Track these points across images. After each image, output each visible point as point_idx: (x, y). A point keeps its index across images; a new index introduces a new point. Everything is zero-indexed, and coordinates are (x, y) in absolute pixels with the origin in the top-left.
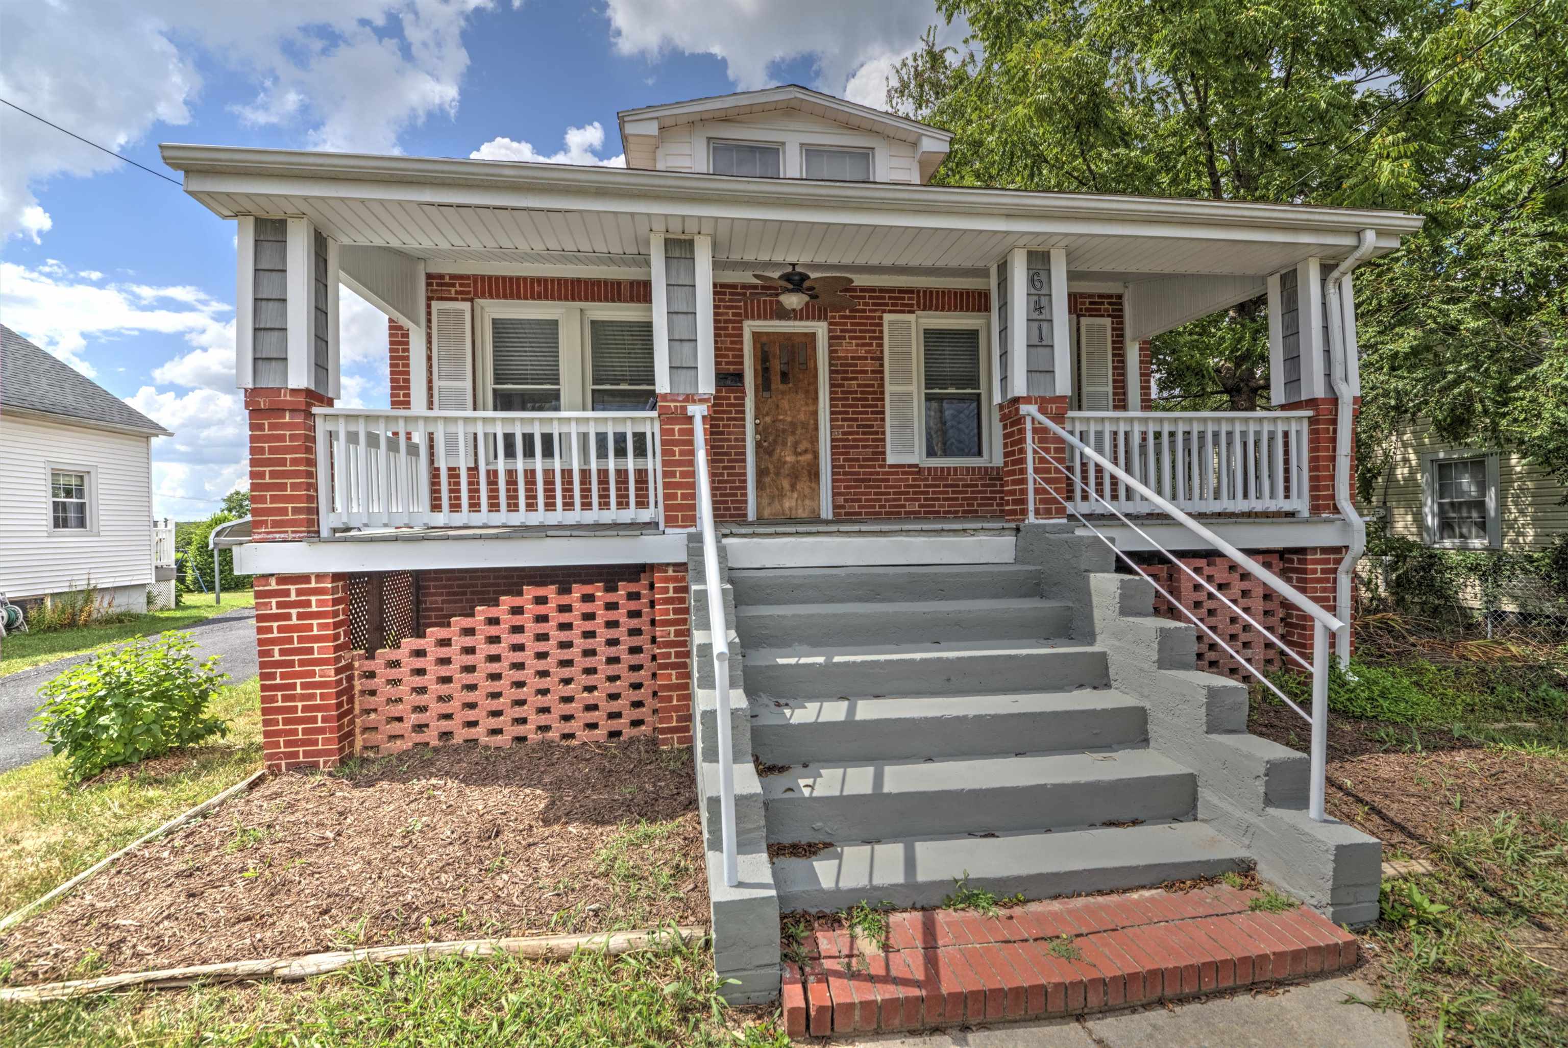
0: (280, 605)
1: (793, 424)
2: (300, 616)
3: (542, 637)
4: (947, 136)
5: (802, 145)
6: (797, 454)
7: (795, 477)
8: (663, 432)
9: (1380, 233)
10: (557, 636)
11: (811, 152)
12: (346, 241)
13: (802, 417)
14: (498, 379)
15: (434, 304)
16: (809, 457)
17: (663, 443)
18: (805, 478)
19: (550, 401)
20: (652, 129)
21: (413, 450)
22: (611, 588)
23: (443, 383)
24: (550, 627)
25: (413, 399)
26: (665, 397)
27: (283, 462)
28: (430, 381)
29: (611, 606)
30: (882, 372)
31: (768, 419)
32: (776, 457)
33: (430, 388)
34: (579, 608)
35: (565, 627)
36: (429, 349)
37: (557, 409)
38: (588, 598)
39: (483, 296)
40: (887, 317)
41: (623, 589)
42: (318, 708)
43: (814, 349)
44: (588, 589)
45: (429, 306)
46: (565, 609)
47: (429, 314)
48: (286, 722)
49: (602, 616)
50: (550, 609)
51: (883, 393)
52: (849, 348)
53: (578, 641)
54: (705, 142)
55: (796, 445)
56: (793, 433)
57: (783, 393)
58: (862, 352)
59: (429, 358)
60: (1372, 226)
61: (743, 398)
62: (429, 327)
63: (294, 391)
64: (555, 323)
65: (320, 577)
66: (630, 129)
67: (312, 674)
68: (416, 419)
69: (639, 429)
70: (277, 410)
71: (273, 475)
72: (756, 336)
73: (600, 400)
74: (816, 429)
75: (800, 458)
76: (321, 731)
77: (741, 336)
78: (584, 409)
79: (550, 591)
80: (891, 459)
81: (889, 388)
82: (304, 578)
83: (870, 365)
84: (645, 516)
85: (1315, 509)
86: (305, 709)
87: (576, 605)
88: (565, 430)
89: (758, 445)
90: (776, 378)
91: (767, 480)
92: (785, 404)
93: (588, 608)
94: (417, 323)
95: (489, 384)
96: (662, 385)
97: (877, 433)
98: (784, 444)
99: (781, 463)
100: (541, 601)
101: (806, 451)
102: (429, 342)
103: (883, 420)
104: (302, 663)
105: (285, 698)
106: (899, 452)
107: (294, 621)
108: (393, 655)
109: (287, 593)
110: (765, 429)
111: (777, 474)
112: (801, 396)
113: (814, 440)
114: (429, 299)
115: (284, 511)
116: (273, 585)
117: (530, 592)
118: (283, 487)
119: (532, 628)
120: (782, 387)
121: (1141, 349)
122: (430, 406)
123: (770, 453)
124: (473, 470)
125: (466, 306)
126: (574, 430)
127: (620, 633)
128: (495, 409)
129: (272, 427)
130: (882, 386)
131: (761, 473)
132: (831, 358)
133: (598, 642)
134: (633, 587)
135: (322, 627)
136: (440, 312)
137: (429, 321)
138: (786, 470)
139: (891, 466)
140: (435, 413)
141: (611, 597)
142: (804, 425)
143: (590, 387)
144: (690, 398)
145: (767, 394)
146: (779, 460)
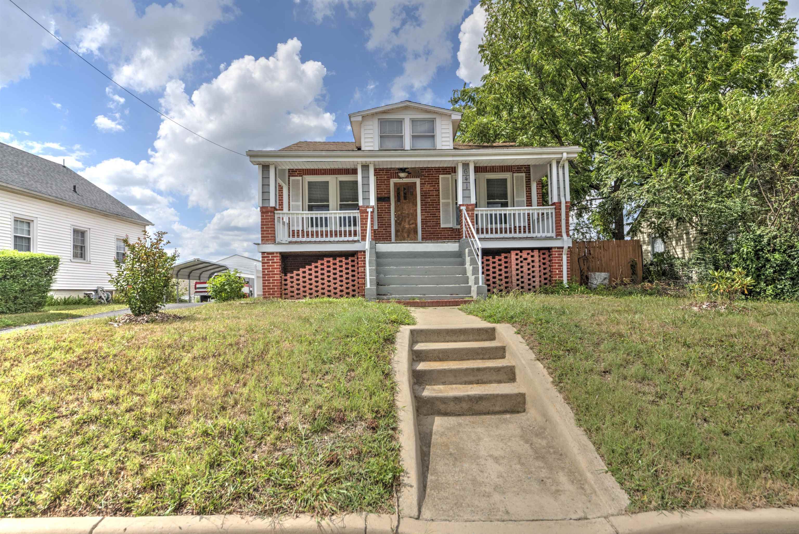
0: (267, 260)
1: (408, 214)
2: (272, 263)
3: (329, 272)
4: (460, 114)
5: (410, 119)
6: (409, 224)
7: (409, 233)
8: (361, 216)
9: (568, 153)
10: (333, 271)
11: (413, 121)
12: (280, 168)
13: (411, 211)
14: (309, 202)
15: (291, 178)
16: (414, 225)
17: (361, 219)
18: (412, 233)
19: (326, 207)
20: (360, 118)
21: (284, 223)
22: (347, 259)
23: (293, 203)
24: (331, 269)
25: (284, 209)
26: (361, 206)
27: (268, 225)
28: (289, 202)
29: (347, 264)
30: (439, 195)
31: (399, 213)
32: (402, 226)
33: (289, 205)
34: (338, 264)
35: (335, 269)
36: (289, 192)
37: (329, 210)
38: (341, 261)
39: (306, 175)
40: (441, 176)
41: (350, 259)
42: (276, 286)
43: (416, 188)
44: (341, 259)
45: (289, 179)
46: (335, 264)
47: (289, 181)
48: (268, 289)
49: (344, 266)
50: (331, 264)
51: (439, 202)
52: (427, 187)
53: (338, 273)
54: (377, 120)
55: (409, 222)
56: (408, 217)
57: (405, 203)
58: (432, 188)
59: (289, 195)
60: (565, 152)
61: (390, 206)
62: (289, 185)
63: (271, 207)
64: (328, 182)
65: (277, 253)
66: (352, 119)
67: (274, 277)
68: (284, 213)
69: (355, 215)
70: (267, 212)
71: (266, 228)
72: (395, 184)
73: (342, 207)
74: (416, 216)
75: (411, 226)
76: (276, 291)
77: (389, 184)
78: (337, 210)
79: (331, 259)
80: (442, 226)
81: (441, 201)
82: (273, 253)
83: (435, 193)
84: (356, 239)
85: (557, 236)
86: (273, 286)
87: (338, 263)
88: (331, 216)
89: (396, 221)
90: (402, 198)
91: (399, 234)
92: (406, 207)
93: (341, 264)
94: (285, 183)
95: (307, 203)
96: (361, 203)
97: (437, 217)
98: (405, 221)
99: (404, 228)
100: (328, 262)
101: (413, 224)
102: (289, 190)
103: (439, 212)
104: (272, 274)
105: (268, 283)
106: (445, 223)
107: (271, 264)
108: (292, 275)
109: (269, 257)
110: (398, 216)
111: (402, 232)
112: (411, 204)
113: (416, 219)
114: (289, 176)
115: (268, 237)
116: (266, 255)
117: (326, 259)
118: (268, 231)
119: (326, 269)
120: (404, 201)
121: (538, 184)
122: (289, 210)
123: (400, 224)
124: (303, 231)
125: (300, 178)
126: (333, 216)
127: (349, 271)
128: (309, 211)
129: (266, 216)
130: (439, 200)
131: (397, 231)
132: (421, 191)
133: (343, 273)
134: (353, 258)
135: (277, 265)
136: (293, 180)
137: (289, 183)
138: (405, 230)
139: (442, 228)
140: (291, 212)
141: (347, 261)
142: (412, 214)
143: (339, 203)
144: (368, 207)
145: (399, 203)
146: (403, 227)
